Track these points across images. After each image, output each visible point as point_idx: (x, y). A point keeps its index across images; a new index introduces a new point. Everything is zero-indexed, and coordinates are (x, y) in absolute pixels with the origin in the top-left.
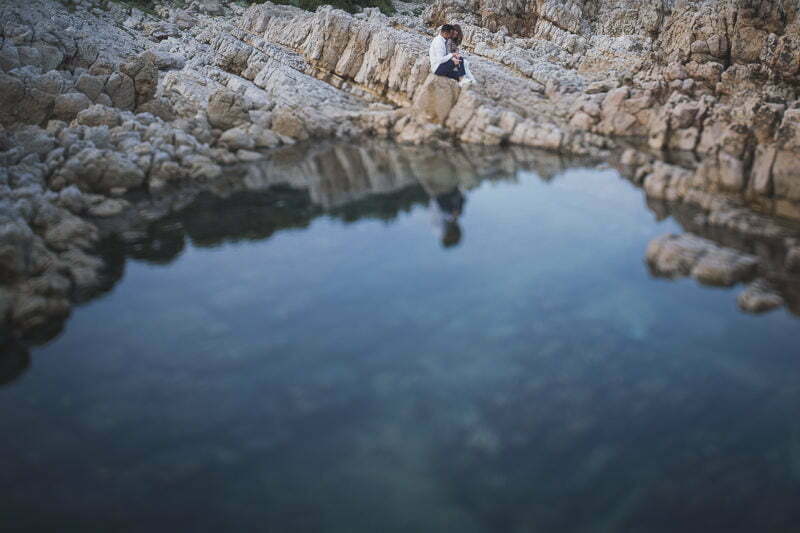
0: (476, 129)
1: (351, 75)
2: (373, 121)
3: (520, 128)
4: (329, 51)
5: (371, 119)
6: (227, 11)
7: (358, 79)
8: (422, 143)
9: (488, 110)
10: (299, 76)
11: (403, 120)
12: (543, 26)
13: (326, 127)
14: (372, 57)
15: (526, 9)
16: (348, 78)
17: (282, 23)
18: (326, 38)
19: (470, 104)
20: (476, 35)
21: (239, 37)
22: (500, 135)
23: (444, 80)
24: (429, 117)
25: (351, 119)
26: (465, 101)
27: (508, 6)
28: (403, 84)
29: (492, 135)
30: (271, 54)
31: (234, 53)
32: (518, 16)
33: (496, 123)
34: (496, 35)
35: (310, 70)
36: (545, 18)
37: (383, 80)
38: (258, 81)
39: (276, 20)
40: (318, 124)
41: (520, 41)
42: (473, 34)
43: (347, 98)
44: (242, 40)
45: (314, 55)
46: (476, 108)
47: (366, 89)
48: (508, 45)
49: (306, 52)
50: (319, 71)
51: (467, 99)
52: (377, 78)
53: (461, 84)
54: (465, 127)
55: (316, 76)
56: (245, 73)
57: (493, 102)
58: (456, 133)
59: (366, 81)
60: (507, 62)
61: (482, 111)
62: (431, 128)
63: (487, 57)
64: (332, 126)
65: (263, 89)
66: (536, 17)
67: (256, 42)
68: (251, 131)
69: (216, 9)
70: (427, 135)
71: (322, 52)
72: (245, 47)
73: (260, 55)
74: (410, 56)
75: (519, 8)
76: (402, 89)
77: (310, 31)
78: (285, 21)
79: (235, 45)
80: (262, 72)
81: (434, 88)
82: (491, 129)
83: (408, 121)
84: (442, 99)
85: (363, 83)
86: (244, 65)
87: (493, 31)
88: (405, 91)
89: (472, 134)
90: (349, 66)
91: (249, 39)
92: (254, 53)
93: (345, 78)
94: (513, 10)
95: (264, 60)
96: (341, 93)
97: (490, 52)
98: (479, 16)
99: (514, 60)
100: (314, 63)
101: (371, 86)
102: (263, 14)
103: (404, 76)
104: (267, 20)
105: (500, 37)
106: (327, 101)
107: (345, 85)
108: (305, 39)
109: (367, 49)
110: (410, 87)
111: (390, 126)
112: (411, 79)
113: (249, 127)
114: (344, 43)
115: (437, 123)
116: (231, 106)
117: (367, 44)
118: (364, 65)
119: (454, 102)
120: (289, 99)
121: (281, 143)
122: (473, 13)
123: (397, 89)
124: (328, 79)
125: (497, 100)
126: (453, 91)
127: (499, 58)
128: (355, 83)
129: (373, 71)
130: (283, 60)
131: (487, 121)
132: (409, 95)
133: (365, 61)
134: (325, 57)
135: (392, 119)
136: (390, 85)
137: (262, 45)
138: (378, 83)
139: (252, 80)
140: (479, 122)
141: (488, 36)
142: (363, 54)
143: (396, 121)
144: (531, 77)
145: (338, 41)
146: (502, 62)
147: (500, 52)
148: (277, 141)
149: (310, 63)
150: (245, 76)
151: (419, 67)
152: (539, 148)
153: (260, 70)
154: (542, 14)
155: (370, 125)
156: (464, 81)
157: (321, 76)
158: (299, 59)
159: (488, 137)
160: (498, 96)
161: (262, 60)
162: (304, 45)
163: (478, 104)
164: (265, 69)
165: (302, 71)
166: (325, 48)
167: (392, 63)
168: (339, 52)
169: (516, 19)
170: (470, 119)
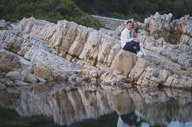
0: (145, 78)
1: (77, 54)
2: (88, 74)
3: (170, 79)
4: (65, 42)
5: (88, 73)
6: (9, 28)
7: (81, 57)
8: (115, 84)
9: (152, 69)
10: (49, 54)
11: (105, 74)
12: (185, 38)
13: (63, 76)
14: (89, 44)
15: (176, 29)
16: (75, 56)
17: (40, 28)
18: (64, 34)
19: (142, 65)
20: (147, 40)
21: (16, 34)
22: (158, 81)
23: (128, 53)
24: (119, 72)
25: (77, 73)
26: (140, 64)
27: (165, 26)
28: (106, 58)
29: (154, 81)
30: (34, 42)
31: (13, 41)
32: (171, 32)
33: (157, 76)
34: (158, 40)
35: (54, 51)
36: (186, 33)
37: (94, 57)
38: (26, 56)
39: (36, 27)
40: (58, 74)
41: (171, 45)
42: (145, 39)
43: (75, 66)
44: (18, 35)
45: (57, 43)
46: (146, 67)
47: (85, 63)
48: (164, 46)
49: (52, 42)
50: (59, 52)
51: (140, 63)
52: (91, 56)
53: (137, 55)
54: (139, 77)
55: (58, 55)
56: (19, 53)
57: (155, 65)
58: (134, 81)
59: (85, 58)
60: (163, 54)
61: (148, 69)
62: (120, 77)
63: (152, 51)
64: (66, 75)
65: (29, 60)
66: (181, 33)
67: (25, 37)
68: (22, 73)
69: (3, 26)
70: (118, 80)
71: (61, 42)
72: (19, 39)
73: (27, 43)
74: (110, 44)
75: (171, 28)
76: (105, 61)
77: (55, 32)
78: (41, 27)
79: (14, 38)
80: (28, 52)
81: (123, 57)
82: (153, 78)
83: (108, 74)
84: (127, 63)
85: (83, 59)
86: (19, 48)
87: (156, 39)
88: (106, 63)
89: (143, 81)
90: (76, 50)
91: (22, 35)
92: (24, 41)
93: (74, 56)
94: (168, 29)
95: (30, 46)
96: (71, 63)
97: (154, 48)
98: (149, 31)
99: (167, 53)
100: (57, 47)
101: (88, 60)
102: (30, 23)
103: (106, 55)
104: (31, 26)
105: (160, 42)
106: (63, 65)
107: (73, 60)
108: (52, 36)
109: (86, 41)
110: (109, 60)
111: (98, 77)
112: (110, 56)
113: (21, 71)
114: (73, 38)
115: (124, 75)
116: (12, 60)
117: (86, 38)
118: (84, 49)
119: (133, 65)
120: (43, 62)
121: (39, 81)
122: (145, 30)
123: (102, 62)
124: (64, 57)
125: (157, 64)
126: (133, 59)
127: (160, 51)
128: (79, 59)
129: (89, 52)
130: (40, 46)
131: (152, 74)
132: (109, 65)
133: (85, 47)
134: (63, 44)
135: (99, 73)
136: (98, 59)
137: (29, 38)
138: (92, 58)
139: (23, 56)
140: (147, 75)
141: (153, 41)
142: (84, 44)
143: (101, 75)
144: (177, 62)
145: (70, 36)
146: (161, 53)
147: (159, 49)
148: (36, 80)
149: (54, 48)
150: (19, 54)
151: (114, 49)
152: (180, 88)
153: (27, 51)
154: (185, 31)
155: (87, 76)
156: (140, 54)
157: (61, 55)
158: (49, 46)
159: (152, 82)
160: (158, 63)
161: (29, 46)
162: (51, 39)
163: (146, 65)
164: (30, 50)
165: (51, 52)
166: (63, 40)
167: (100, 48)
168: (71, 42)
169: (169, 34)
170: (142, 73)
